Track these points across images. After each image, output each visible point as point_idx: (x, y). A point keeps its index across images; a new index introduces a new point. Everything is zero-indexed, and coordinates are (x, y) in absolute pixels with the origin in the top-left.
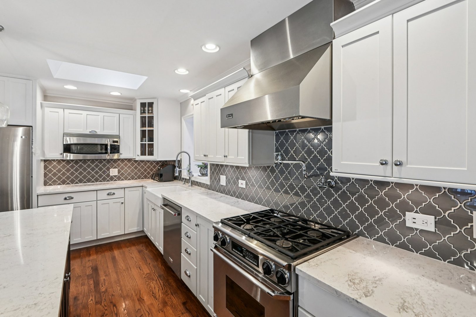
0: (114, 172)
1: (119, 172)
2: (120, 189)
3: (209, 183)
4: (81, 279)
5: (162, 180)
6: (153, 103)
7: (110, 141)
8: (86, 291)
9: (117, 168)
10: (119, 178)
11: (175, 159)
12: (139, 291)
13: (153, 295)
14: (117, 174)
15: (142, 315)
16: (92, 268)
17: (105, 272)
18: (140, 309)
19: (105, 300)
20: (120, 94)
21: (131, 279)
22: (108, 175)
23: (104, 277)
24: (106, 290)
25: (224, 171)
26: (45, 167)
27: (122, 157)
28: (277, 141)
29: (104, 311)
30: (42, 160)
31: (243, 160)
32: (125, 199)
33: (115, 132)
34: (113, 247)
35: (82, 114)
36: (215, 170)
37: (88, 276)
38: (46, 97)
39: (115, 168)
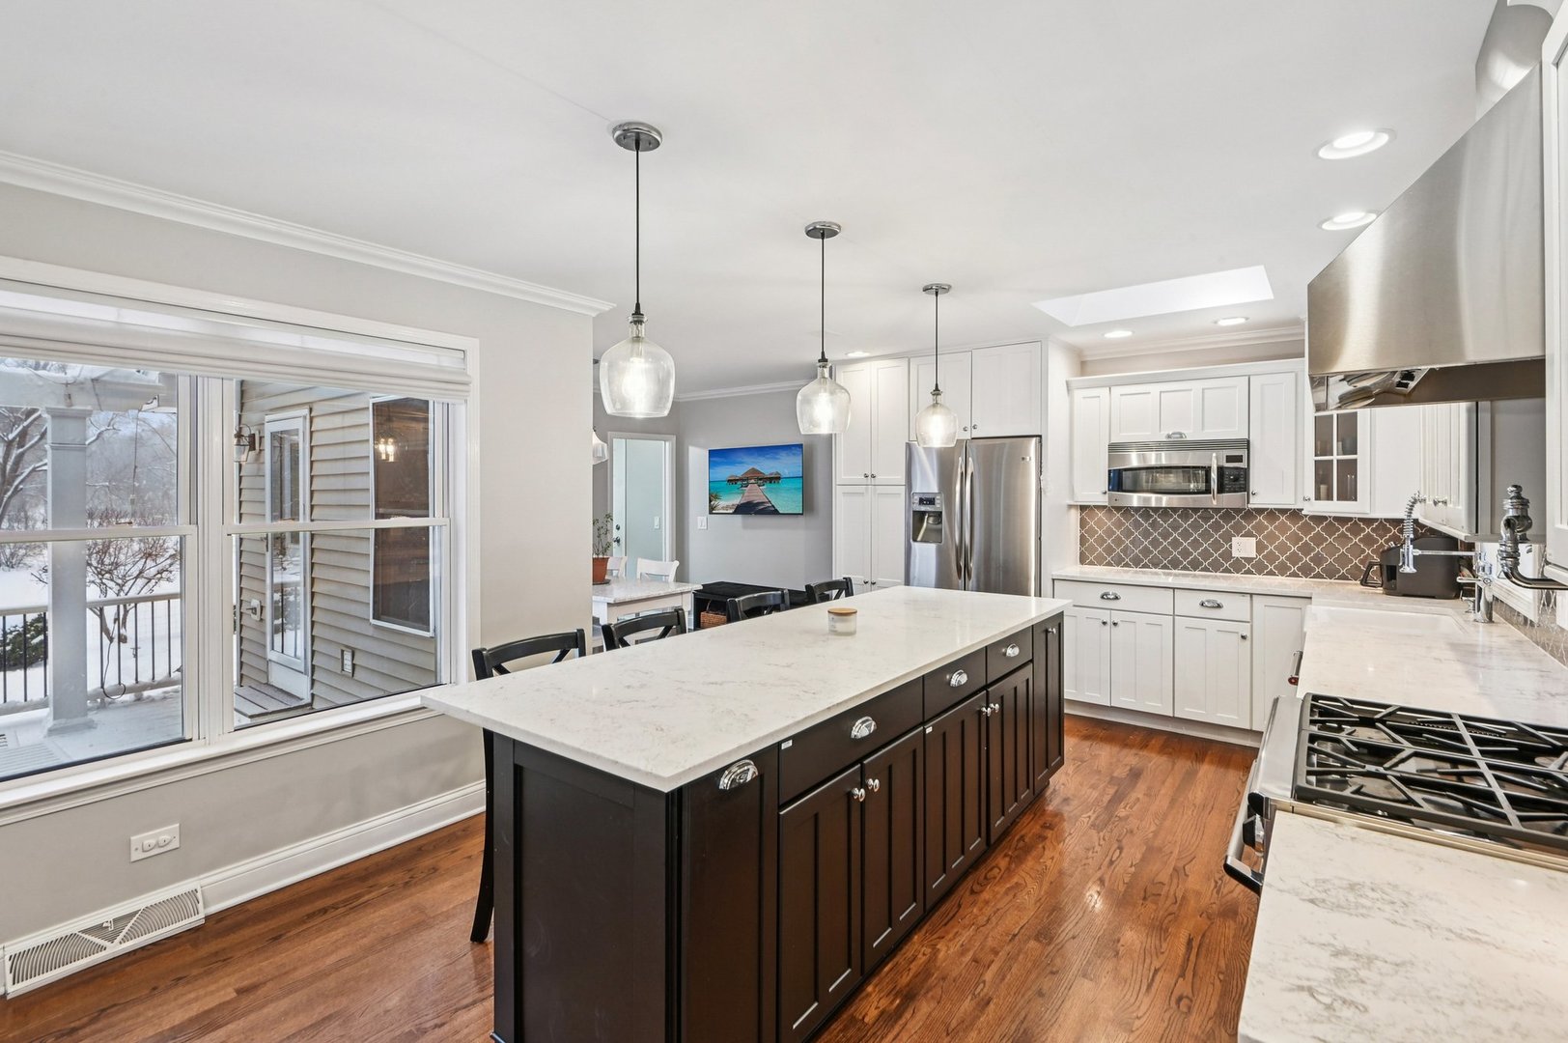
0: (1244, 547)
1: (1260, 547)
2: (1237, 596)
4: (1097, 777)
5: (1395, 588)
7: (1217, 458)
8: (1091, 800)
9: (1252, 536)
10: (1260, 569)
11: (1401, 514)
12: (1192, 856)
13: (1216, 882)
14: (1253, 554)
15: (1160, 895)
16: (1130, 770)
17: (1149, 788)
18: (1164, 884)
19: (1112, 830)
20: (1242, 321)
21: (1194, 827)
22: (1228, 555)
23: (1140, 796)
24: (1127, 818)
26: (1083, 523)
27: (1256, 502)
29: (1097, 844)
30: (1070, 506)
32: (1252, 626)
33: (1238, 433)
34: (1210, 752)
35: (1149, 393)
37: (1112, 778)
38: (1083, 364)
39: (1249, 534)
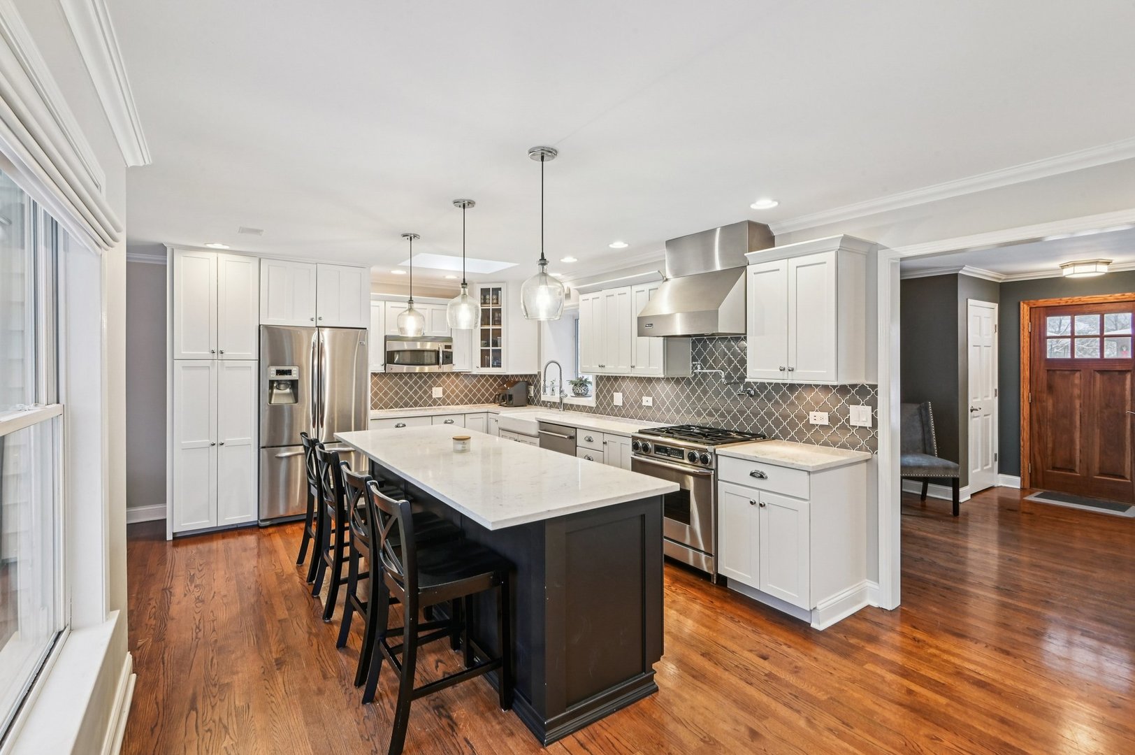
0: (437, 392)
1: (444, 392)
2: (459, 416)
3: (594, 405)
5: (512, 404)
6: (500, 289)
7: (444, 346)
10: (444, 402)
14: (441, 395)
20: (455, 278)
22: (430, 397)
25: (620, 386)
27: (453, 369)
28: (693, 349)
31: (657, 370)
33: (446, 333)
36: (605, 386)
39: (440, 386)
